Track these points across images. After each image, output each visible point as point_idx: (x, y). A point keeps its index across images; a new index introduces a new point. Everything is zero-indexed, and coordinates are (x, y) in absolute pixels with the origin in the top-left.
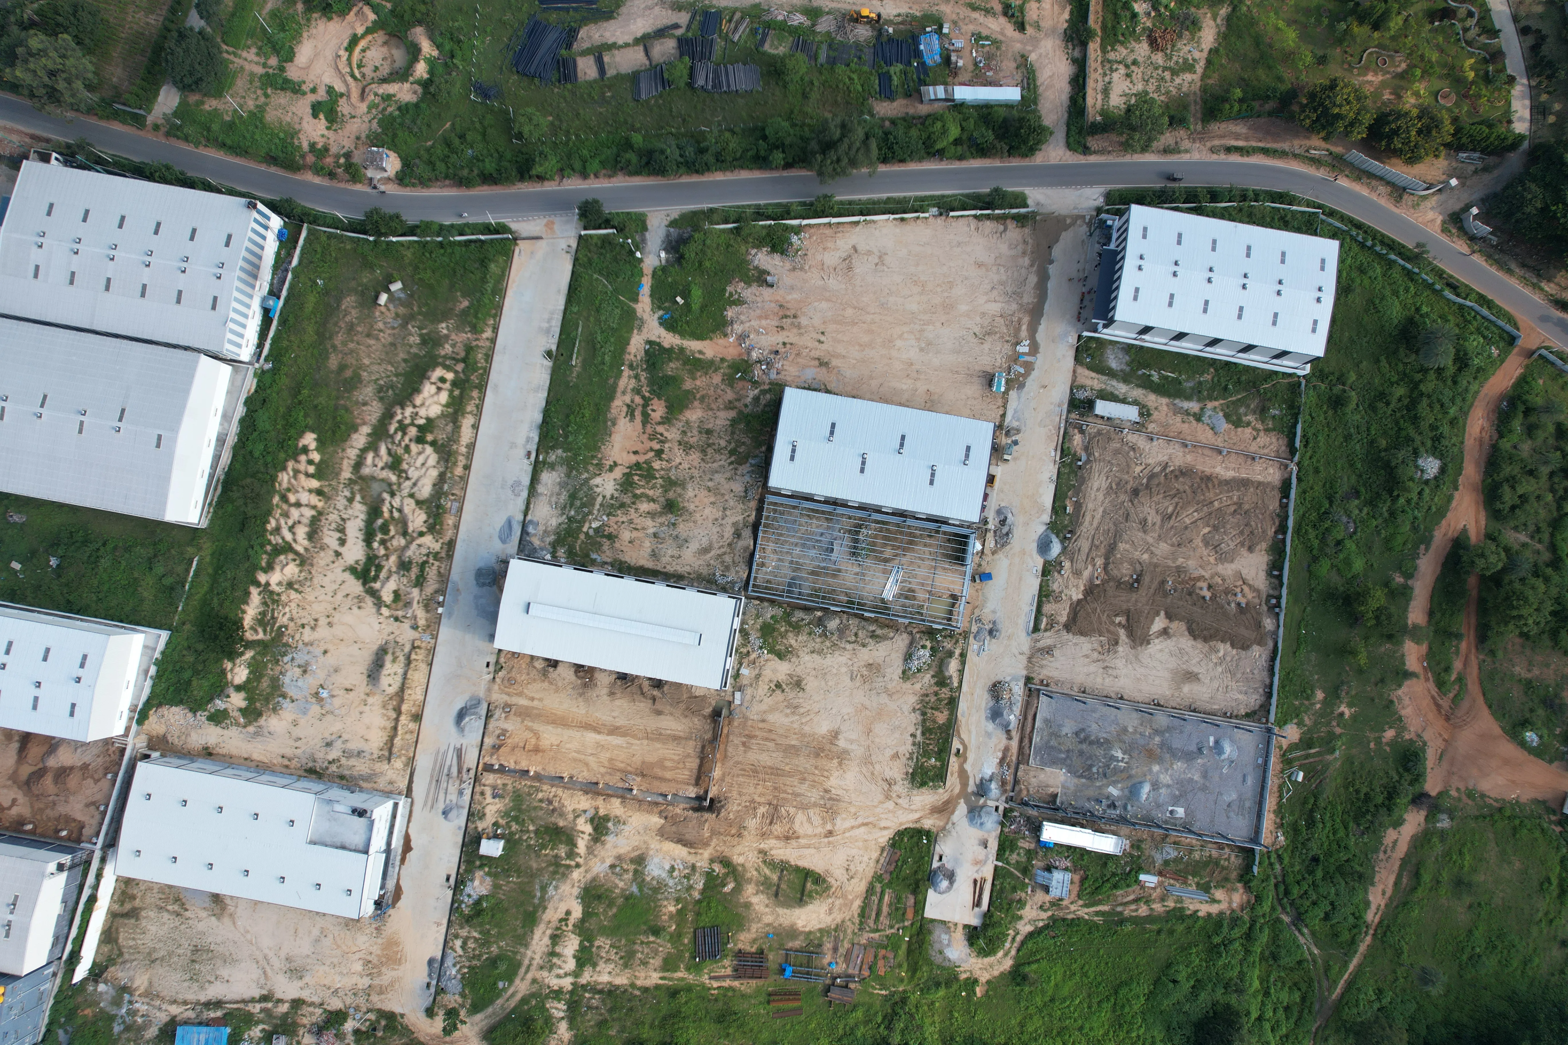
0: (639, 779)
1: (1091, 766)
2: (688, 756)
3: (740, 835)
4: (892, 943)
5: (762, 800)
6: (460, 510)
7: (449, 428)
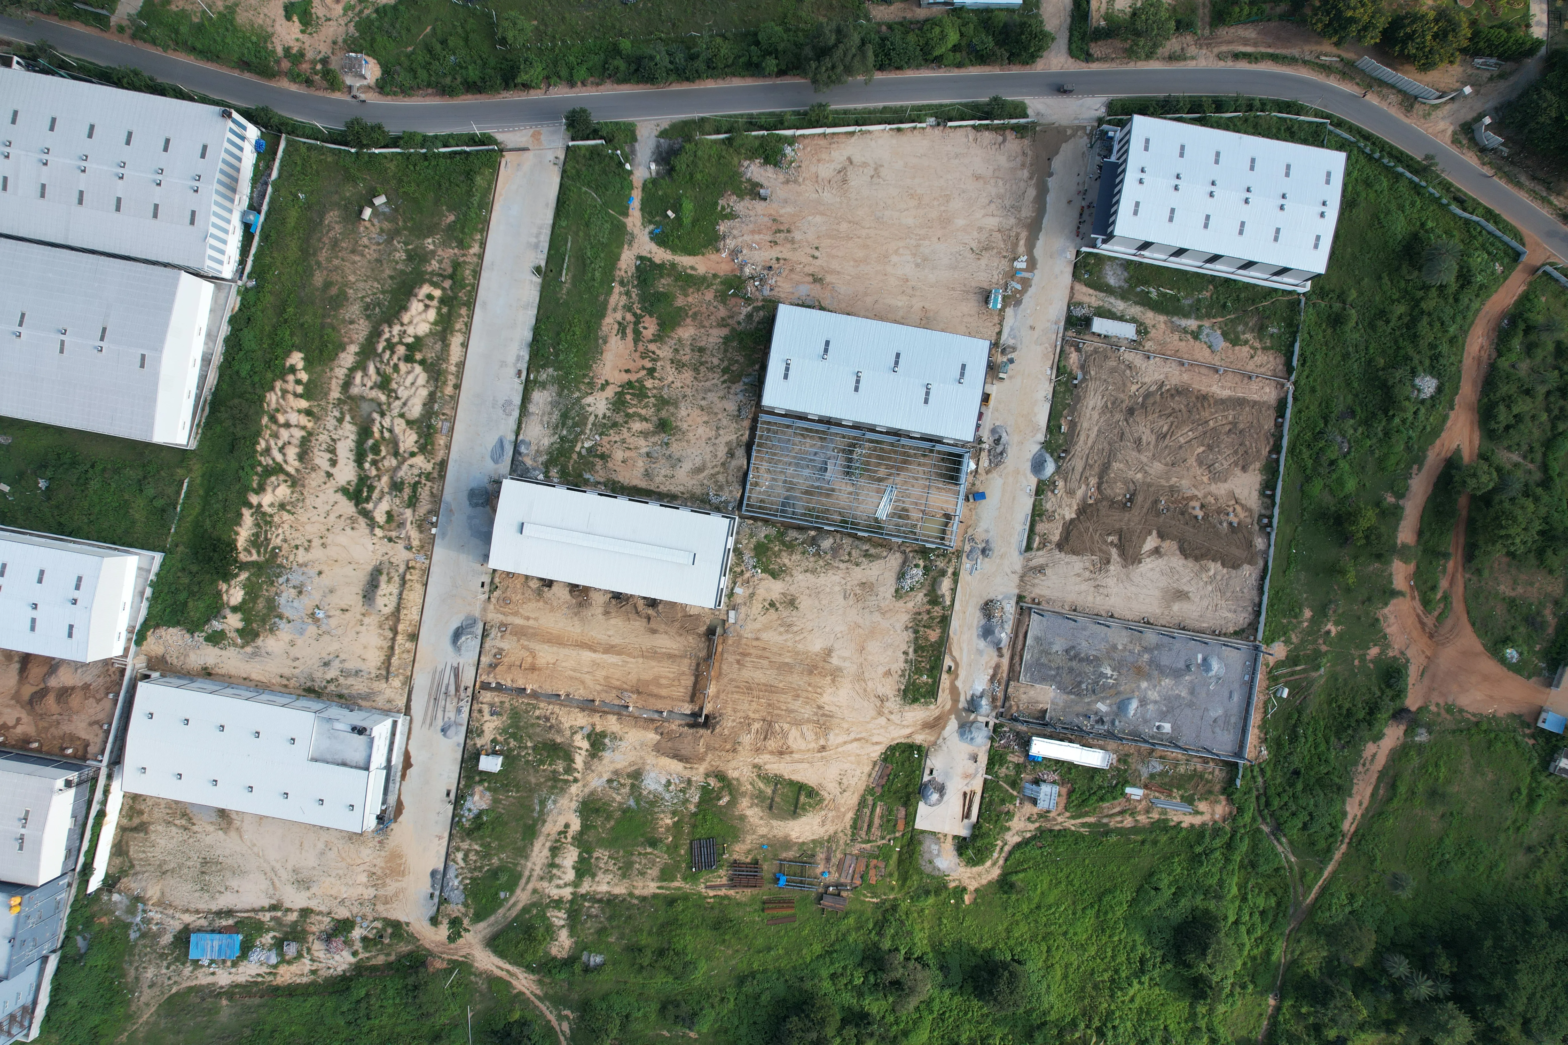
0: (634, 696)
1: (1080, 683)
2: (683, 673)
3: (734, 750)
4: (883, 853)
5: (757, 716)
6: (452, 429)
7: (438, 346)
